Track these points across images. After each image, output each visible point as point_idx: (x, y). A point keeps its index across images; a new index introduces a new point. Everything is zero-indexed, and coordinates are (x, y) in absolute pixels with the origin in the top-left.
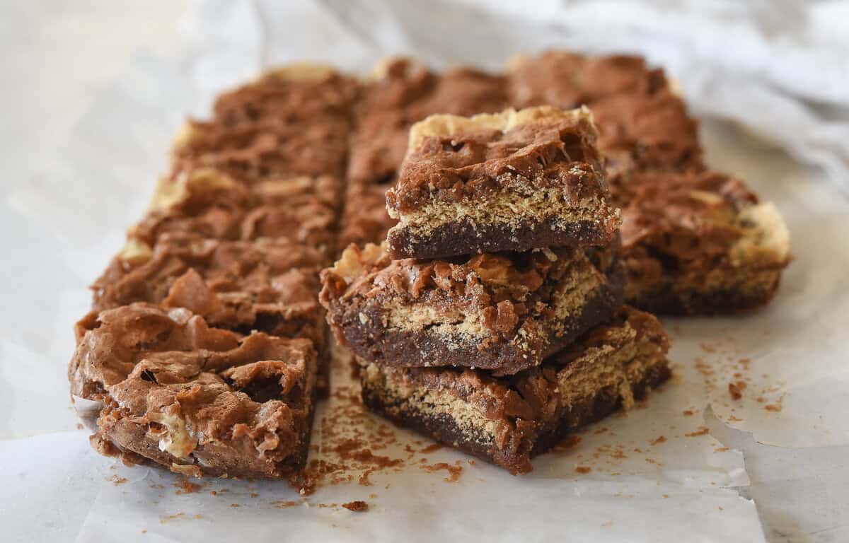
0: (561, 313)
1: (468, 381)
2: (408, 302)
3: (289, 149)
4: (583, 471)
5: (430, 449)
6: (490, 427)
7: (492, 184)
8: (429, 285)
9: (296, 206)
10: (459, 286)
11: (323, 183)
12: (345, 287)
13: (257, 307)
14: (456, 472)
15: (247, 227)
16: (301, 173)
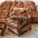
0: (23, 24)
1: (16, 29)
2: (12, 23)
3: (6, 8)
4: (24, 36)
5: (13, 34)
6: (17, 33)
7: (18, 14)
8: (13, 22)
9: (6, 13)
10: (15, 22)
11: (8, 11)
12: (7, 21)
13: (1, 21)
14: (14, 36)
15: (2, 14)
16: (7, 10)
